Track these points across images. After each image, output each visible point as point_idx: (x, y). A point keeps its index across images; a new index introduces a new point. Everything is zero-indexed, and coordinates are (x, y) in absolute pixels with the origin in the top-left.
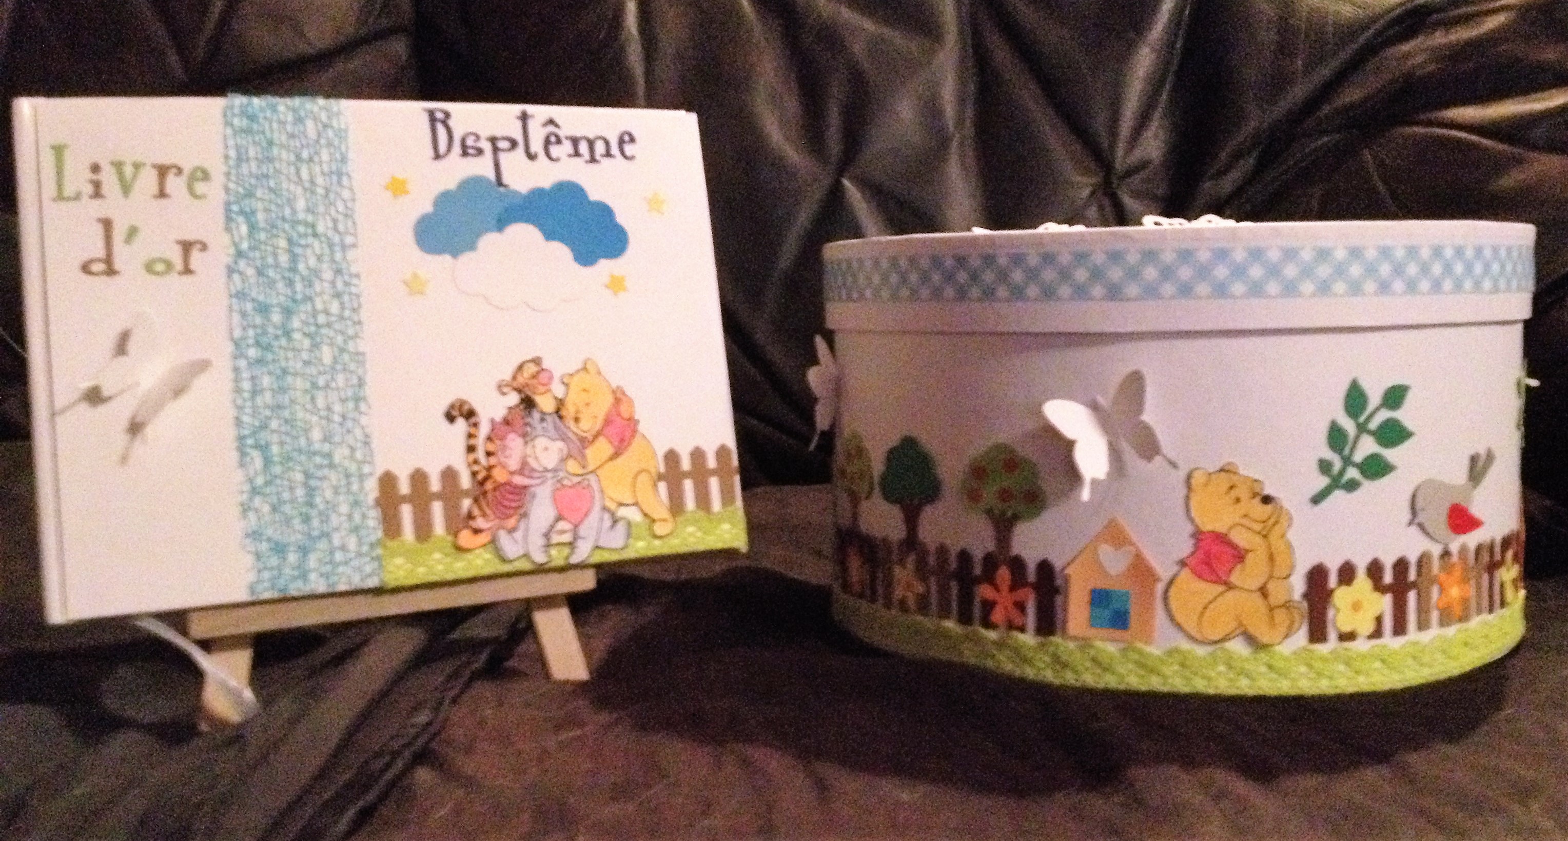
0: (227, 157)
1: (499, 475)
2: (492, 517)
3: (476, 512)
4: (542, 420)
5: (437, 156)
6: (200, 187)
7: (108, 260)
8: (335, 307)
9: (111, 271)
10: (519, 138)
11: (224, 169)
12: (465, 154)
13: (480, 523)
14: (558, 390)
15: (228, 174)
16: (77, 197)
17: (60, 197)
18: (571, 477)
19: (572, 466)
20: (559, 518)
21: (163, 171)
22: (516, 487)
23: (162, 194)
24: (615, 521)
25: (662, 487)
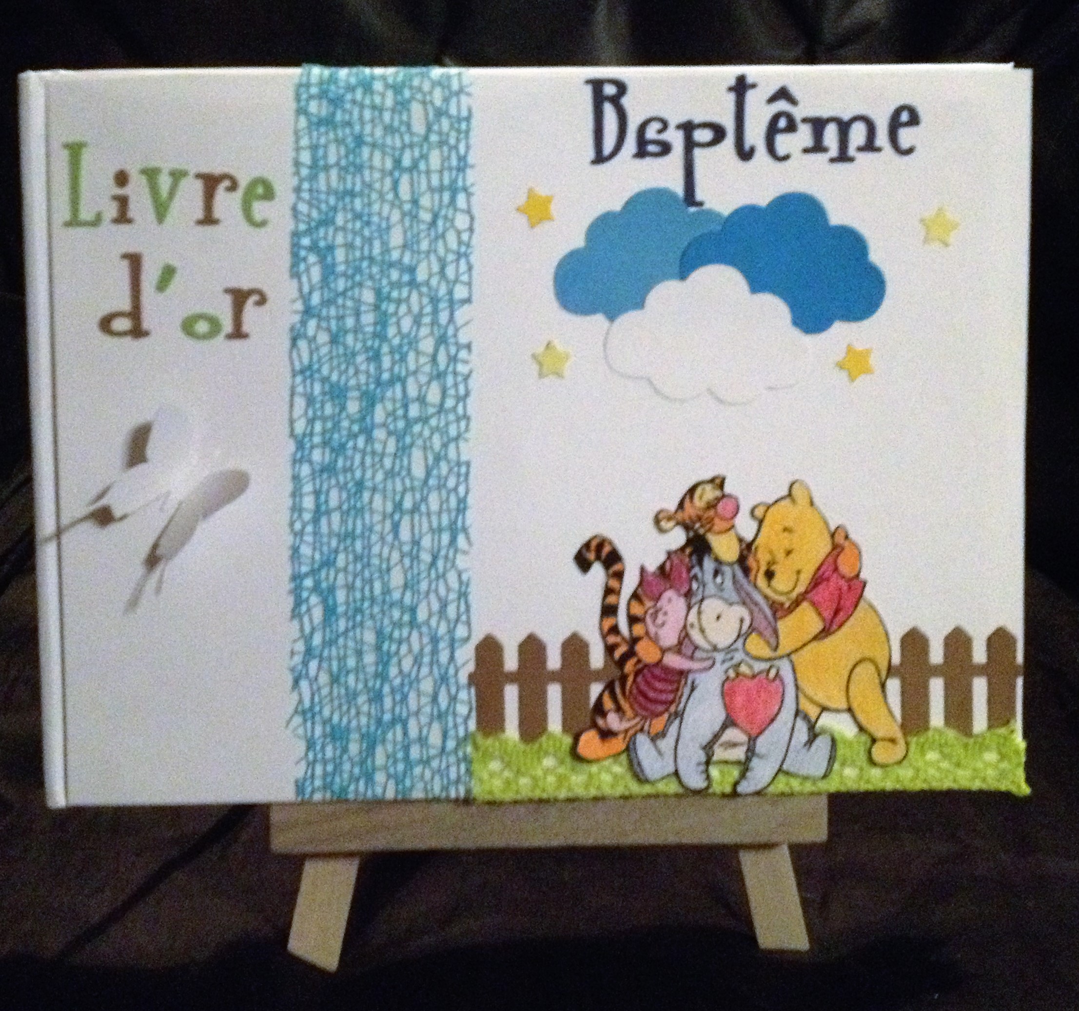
0: (297, 164)
1: (646, 652)
2: (629, 713)
3: (608, 704)
4: (716, 573)
5: (600, 158)
6: (260, 209)
7: (135, 314)
8: (433, 395)
9: (138, 332)
10: (729, 125)
11: (295, 181)
12: (641, 153)
13: (613, 721)
14: (746, 527)
15: (298, 190)
16: (96, 222)
17: (74, 222)
18: (751, 662)
19: (757, 645)
20: (729, 723)
21: (211, 182)
22: (667, 670)
23: (209, 219)
24: (813, 735)
25: (894, 685)
